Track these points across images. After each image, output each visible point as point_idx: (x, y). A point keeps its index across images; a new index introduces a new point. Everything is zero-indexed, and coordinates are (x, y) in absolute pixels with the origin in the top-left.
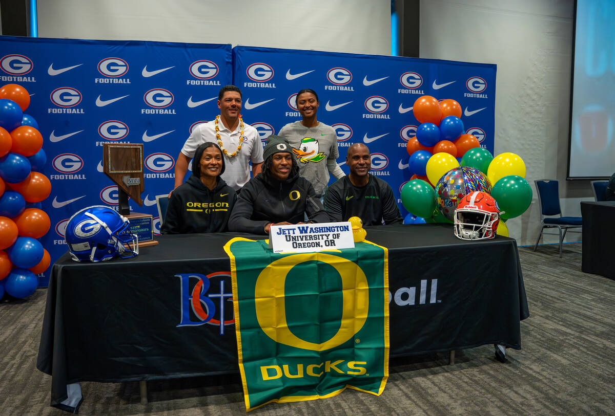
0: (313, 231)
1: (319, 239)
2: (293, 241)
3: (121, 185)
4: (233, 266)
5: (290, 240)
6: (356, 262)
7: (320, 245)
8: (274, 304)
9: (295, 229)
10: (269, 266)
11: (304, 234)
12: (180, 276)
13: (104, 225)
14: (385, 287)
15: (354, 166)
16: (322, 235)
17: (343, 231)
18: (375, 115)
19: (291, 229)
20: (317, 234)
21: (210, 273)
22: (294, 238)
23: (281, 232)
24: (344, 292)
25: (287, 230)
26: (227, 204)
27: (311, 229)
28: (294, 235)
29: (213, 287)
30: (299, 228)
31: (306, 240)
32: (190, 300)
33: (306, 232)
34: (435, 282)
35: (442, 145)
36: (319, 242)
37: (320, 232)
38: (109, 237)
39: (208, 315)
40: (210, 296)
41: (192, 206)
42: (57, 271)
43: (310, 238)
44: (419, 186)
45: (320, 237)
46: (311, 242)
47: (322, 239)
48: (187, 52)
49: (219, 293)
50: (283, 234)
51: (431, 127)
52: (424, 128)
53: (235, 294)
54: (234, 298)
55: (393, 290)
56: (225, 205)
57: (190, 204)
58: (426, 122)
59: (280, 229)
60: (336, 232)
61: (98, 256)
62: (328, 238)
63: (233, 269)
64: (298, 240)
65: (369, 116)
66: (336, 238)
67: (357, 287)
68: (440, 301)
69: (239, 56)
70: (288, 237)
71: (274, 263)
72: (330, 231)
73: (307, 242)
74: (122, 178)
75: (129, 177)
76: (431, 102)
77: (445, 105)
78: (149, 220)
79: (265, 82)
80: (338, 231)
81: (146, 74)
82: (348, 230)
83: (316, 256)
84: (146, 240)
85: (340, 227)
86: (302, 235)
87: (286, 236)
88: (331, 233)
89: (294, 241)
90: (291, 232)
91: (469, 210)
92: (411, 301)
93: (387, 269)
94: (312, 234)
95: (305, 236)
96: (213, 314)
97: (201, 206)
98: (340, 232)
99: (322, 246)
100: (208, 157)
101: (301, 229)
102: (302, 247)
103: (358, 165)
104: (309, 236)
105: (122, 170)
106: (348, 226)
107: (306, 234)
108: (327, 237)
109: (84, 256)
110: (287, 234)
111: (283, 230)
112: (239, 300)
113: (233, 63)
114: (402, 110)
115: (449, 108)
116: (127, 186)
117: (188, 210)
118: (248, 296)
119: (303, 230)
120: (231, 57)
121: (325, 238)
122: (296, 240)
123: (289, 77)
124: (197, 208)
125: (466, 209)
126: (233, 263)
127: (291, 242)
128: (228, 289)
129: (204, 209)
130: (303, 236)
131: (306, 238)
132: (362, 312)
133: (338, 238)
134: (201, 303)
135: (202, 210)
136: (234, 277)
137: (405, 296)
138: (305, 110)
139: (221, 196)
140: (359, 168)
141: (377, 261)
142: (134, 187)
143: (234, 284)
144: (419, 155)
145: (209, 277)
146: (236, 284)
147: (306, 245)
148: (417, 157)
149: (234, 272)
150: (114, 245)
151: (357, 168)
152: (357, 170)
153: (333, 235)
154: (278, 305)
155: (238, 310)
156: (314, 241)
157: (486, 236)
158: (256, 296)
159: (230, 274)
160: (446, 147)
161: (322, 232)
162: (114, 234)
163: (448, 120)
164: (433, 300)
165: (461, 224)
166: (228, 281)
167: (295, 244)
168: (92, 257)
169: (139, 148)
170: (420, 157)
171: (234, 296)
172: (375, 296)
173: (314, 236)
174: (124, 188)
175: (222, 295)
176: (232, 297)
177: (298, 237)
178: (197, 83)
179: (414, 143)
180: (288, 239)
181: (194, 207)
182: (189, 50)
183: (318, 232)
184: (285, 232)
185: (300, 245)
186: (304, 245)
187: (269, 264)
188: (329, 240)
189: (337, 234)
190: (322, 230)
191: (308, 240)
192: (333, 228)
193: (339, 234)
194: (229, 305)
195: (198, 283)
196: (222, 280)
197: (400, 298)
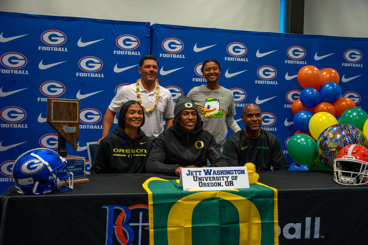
0: (216, 173)
1: (220, 180)
2: (199, 181)
3: (61, 132)
4: (151, 200)
5: (197, 180)
6: (251, 200)
7: (222, 185)
8: (183, 233)
9: (201, 171)
10: (180, 201)
11: (208, 176)
12: (107, 208)
13: (47, 164)
14: (275, 222)
15: (248, 122)
16: (223, 177)
17: (240, 174)
18: (266, 81)
19: (198, 171)
20: (219, 176)
21: (131, 205)
22: (200, 179)
23: (190, 173)
24: (241, 225)
25: (195, 171)
26: (145, 151)
27: (214, 171)
28: (200, 176)
29: (134, 217)
30: (204, 170)
31: (210, 180)
32: (114, 228)
33: (210, 174)
34: (318, 220)
35: (322, 106)
36: (220, 183)
37: (221, 174)
38: (50, 174)
39: (128, 240)
40: (131, 224)
42: (4, 201)
43: (213, 179)
44: (303, 140)
45: (222, 178)
46: (214, 182)
47: (223, 180)
48: (114, 27)
49: (138, 222)
50: (192, 175)
51: (313, 92)
52: (306, 92)
53: (151, 224)
54: (150, 227)
55: (282, 225)
56: (144, 151)
57: (116, 150)
58: (308, 87)
59: (189, 171)
60: (234, 175)
61: (39, 190)
62: (227, 180)
63: (151, 202)
64: (203, 180)
65: (260, 82)
66: (234, 180)
67: (252, 221)
68: (323, 237)
69: (156, 32)
70: (195, 178)
71: (183, 198)
72: (229, 174)
73: (210, 182)
74: (62, 126)
75: (67, 126)
76: (313, 70)
77: (325, 73)
78: (82, 161)
79: (177, 53)
80: (236, 174)
81: (80, 44)
82: (244, 173)
83: (218, 194)
84: (79, 177)
85: (238, 171)
86: (206, 176)
87: (194, 177)
88: (230, 176)
89: (200, 181)
90: (198, 173)
91: (347, 160)
92: (297, 235)
93: (277, 207)
94: (215, 176)
95: (209, 177)
96: (132, 240)
97: (125, 151)
98: (237, 175)
99: (223, 186)
100: (132, 112)
101: (206, 171)
102: (206, 186)
103: (251, 121)
104: (213, 177)
105: (62, 120)
106: (244, 170)
107: (210, 176)
108: (227, 178)
109: (28, 189)
110: (195, 175)
111: (191, 172)
112: (154, 228)
113: (151, 38)
114: (288, 78)
115: (328, 75)
116: (65, 133)
117: (114, 155)
118: (161, 226)
119: (207, 173)
120: (150, 32)
121: (225, 179)
122: (201, 181)
123: (196, 49)
124: (121, 153)
125: (343, 159)
126: (151, 197)
127: (198, 182)
128: (146, 220)
129: (127, 154)
130: (207, 177)
131: (210, 179)
132: (255, 243)
133: (236, 180)
134: (123, 230)
135: (125, 155)
136: (151, 209)
137: (292, 231)
138: (209, 76)
139: (141, 144)
140: (252, 124)
141: (268, 199)
142: (72, 134)
143: (151, 215)
144: (302, 114)
145: (131, 208)
146: (152, 215)
147: (210, 184)
148: (300, 116)
149: (151, 205)
150: (53, 180)
151: (251, 124)
152: (251, 125)
153: (232, 177)
154: (186, 233)
155: (153, 237)
156: (217, 182)
157: (363, 182)
158: (168, 226)
159: (148, 207)
160: (325, 108)
161: (223, 174)
162: (54, 172)
163: (328, 86)
164: (317, 236)
165: (340, 171)
166: (146, 212)
167: (201, 184)
168: (34, 190)
169: (77, 103)
170: (303, 116)
171: (150, 225)
172: (266, 229)
173: (216, 177)
174: (63, 134)
175: (140, 224)
176: (148, 226)
177: (203, 178)
178: (122, 53)
179: (298, 104)
180: (195, 179)
181: (119, 152)
182: (116, 26)
183: (219, 174)
184: (193, 173)
185: (205, 184)
186: (208, 185)
187: (180, 199)
188: (228, 181)
189: (235, 177)
190: (223, 172)
191: (211, 180)
192: (232, 172)
193: (237, 176)
194: (146, 233)
195: (122, 213)
196: (141, 211)
197: (288, 232)
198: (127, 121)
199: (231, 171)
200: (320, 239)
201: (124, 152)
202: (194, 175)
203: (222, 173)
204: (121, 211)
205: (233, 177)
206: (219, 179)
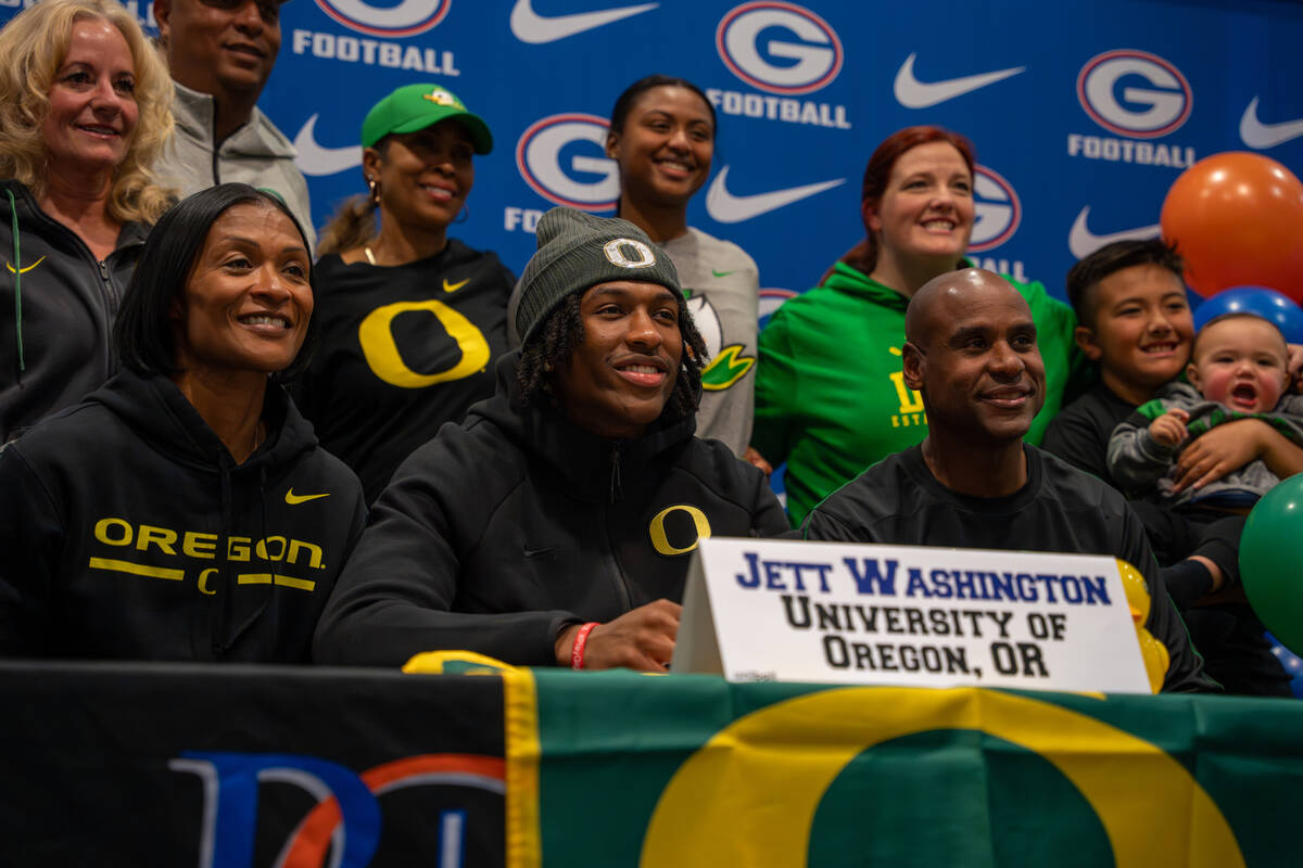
0: (922, 585)
1: (959, 632)
2: (823, 626)
4: (523, 723)
5: (807, 624)
6: (1187, 759)
9: (830, 568)
10: (720, 739)
11: (878, 599)
12: (206, 770)
16: (974, 615)
17: (1079, 600)
19: (810, 567)
20: (946, 604)
21: (385, 758)
22: (828, 616)
23: (756, 576)
25: (788, 565)
26: (317, 554)
27: (915, 574)
28: (826, 600)
30: (850, 563)
31: (890, 629)
33: (888, 588)
36: (961, 651)
37: (961, 595)
41: (127, 540)
43: (911, 622)
45: (966, 623)
46: (918, 641)
47: (977, 633)
50: (771, 586)
56: (305, 554)
57: (115, 532)
59: (752, 558)
60: (1043, 607)
62: (1004, 634)
63: (523, 743)
64: (851, 627)
66: (1045, 635)
70: (797, 607)
71: (751, 723)
72: (1012, 597)
73: (897, 640)
76: (1262, 181)
82: (1106, 601)
85: (1064, 581)
86: (867, 601)
87: (787, 600)
88: (1020, 609)
89: (831, 631)
90: (811, 579)
94: (923, 603)
95: (887, 611)
97: (178, 546)
98: (1062, 606)
99: (978, 672)
100: (239, 256)
101: (862, 569)
102: (872, 666)
103: (986, 378)
104: (909, 611)
106: (1101, 581)
107: (888, 601)
108: (1003, 624)
110: (792, 590)
111: (768, 565)
117: (97, 563)
119: (870, 578)
122: (837, 626)
123: (534, 27)
124: (153, 556)
126: (522, 706)
127: (815, 635)
129: (192, 566)
130: (874, 610)
131: (891, 621)
133: (1057, 637)
135: (177, 575)
136: (522, 794)
138: (658, 161)
139: (291, 499)
140: (992, 396)
143: (523, 842)
145: (384, 781)
146: (533, 838)
147: (896, 655)
149: (524, 762)
151: (980, 394)
152: (981, 405)
153: (1031, 617)
156: (936, 641)
159: (502, 774)
161: (974, 596)
166: (487, 814)
167: (835, 647)
173: (932, 613)
177: (847, 609)
180: (799, 617)
181: (135, 547)
183: (949, 594)
184: (777, 575)
185: (863, 654)
186: (885, 658)
187: (720, 727)
188: (1012, 641)
189: (1053, 617)
190: (970, 584)
191: (901, 631)
192: (1026, 584)
193: (1063, 617)
195: (315, 818)
196: (453, 808)
198: (199, 321)
199: (1020, 577)
201: (169, 551)
202: (783, 587)
203: (966, 591)
204: (307, 801)
205: (1037, 622)
206: (952, 627)
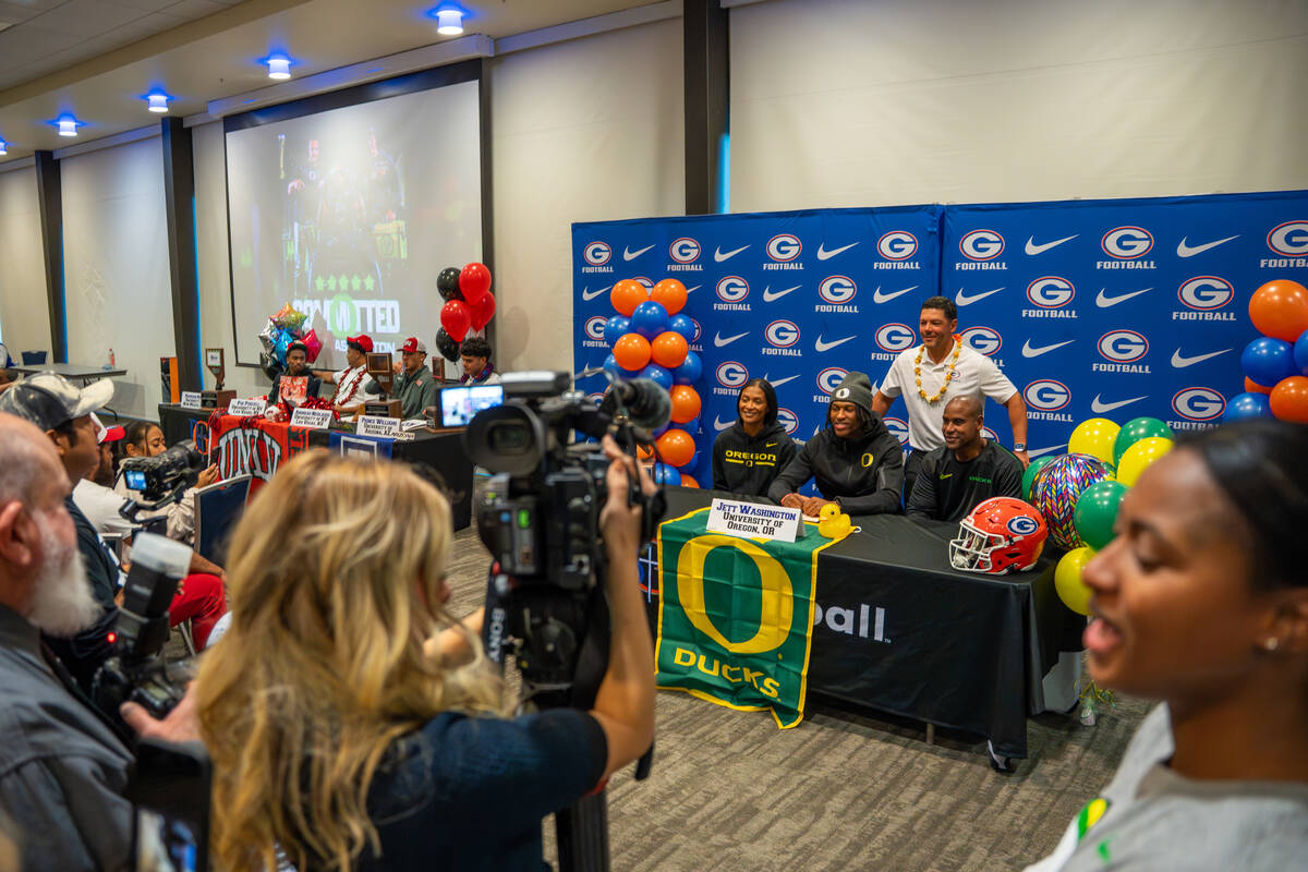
0: (755, 513)
1: (759, 524)
4: (659, 533)
6: (778, 558)
7: (757, 531)
9: (736, 507)
10: (690, 542)
11: (744, 515)
14: (812, 598)
16: (763, 520)
17: (788, 519)
19: (732, 506)
20: (758, 517)
22: (732, 517)
23: (722, 507)
24: (764, 592)
25: (728, 506)
26: (774, 458)
27: (754, 510)
28: (733, 514)
30: (741, 506)
31: (742, 521)
33: (747, 512)
34: (880, 613)
36: (757, 528)
37: (762, 516)
40: (640, 560)
41: (732, 455)
43: (749, 520)
45: (761, 522)
46: (748, 524)
47: (762, 524)
49: (648, 559)
50: (723, 510)
51: (1273, 349)
53: (660, 564)
54: (659, 568)
55: (823, 606)
56: (772, 458)
57: (729, 454)
58: (1265, 335)
59: (722, 504)
60: (779, 520)
62: (768, 525)
64: (735, 520)
65: (1185, 317)
66: (777, 526)
67: (780, 590)
68: (889, 641)
72: (774, 517)
73: (743, 524)
80: (782, 518)
81: (822, 255)
82: (794, 519)
83: (739, 543)
85: (786, 514)
86: (741, 515)
87: (725, 513)
88: (774, 519)
90: (732, 509)
92: (847, 628)
93: (816, 579)
94: (753, 516)
95: (745, 517)
96: (643, 579)
97: (742, 456)
98: (784, 520)
99: (759, 532)
101: (743, 508)
102: (736, 529)
104: (749, 518)
107: (747, 515)
108: (768, 523)
111: (724, 505)
112: (663, 571)
113: (941, 234)
117: (727, 460)
118: (671, 569)
119: (744, 510)
120: (938, 224)
121: (765, 523)
122: (733, 520)
123: (1031, 249)
124: (737, 458)
128: (655, 558)
129: (745, 460)
130: (742, 517)
131: (745, 519)
132: (785, 623)
133: (780, 526)
135: (742, 462)
136: (660, 545)
137: (840, 620)
139: (768, 445)
141: (804, 564)
143: (660, 553)
146: (662, 553)
147: (743, 527)
155: (663, 581)
156: (752, 525)
158: (678, 571)
159: (657, 541)
161: (766, 516)
164: (879, 637)
167: (731, 524)
171: (659, 566)
172: (800, 606)
173: (754, 519)
175: (650, 562)
176: (657, 566)
177: (736, 516)
178: (888, 266)
180: (725, 517)
182: (877, 216)
183: (760, 515)
184: (725, 508)
185: (735, 526)
186: (741, 527)
187: (694, 539)
188: (769, 527)
189: (780, 522)
190: (765, 513)
192: (778, 514)
193: (783, 522)
194: (655, 573)
197: (833, 619)
199: (777, 512)
200: (882, 644)
201: (740, 457)
202: (726, 510)
205: (776, 523)
206: (758, 522)
